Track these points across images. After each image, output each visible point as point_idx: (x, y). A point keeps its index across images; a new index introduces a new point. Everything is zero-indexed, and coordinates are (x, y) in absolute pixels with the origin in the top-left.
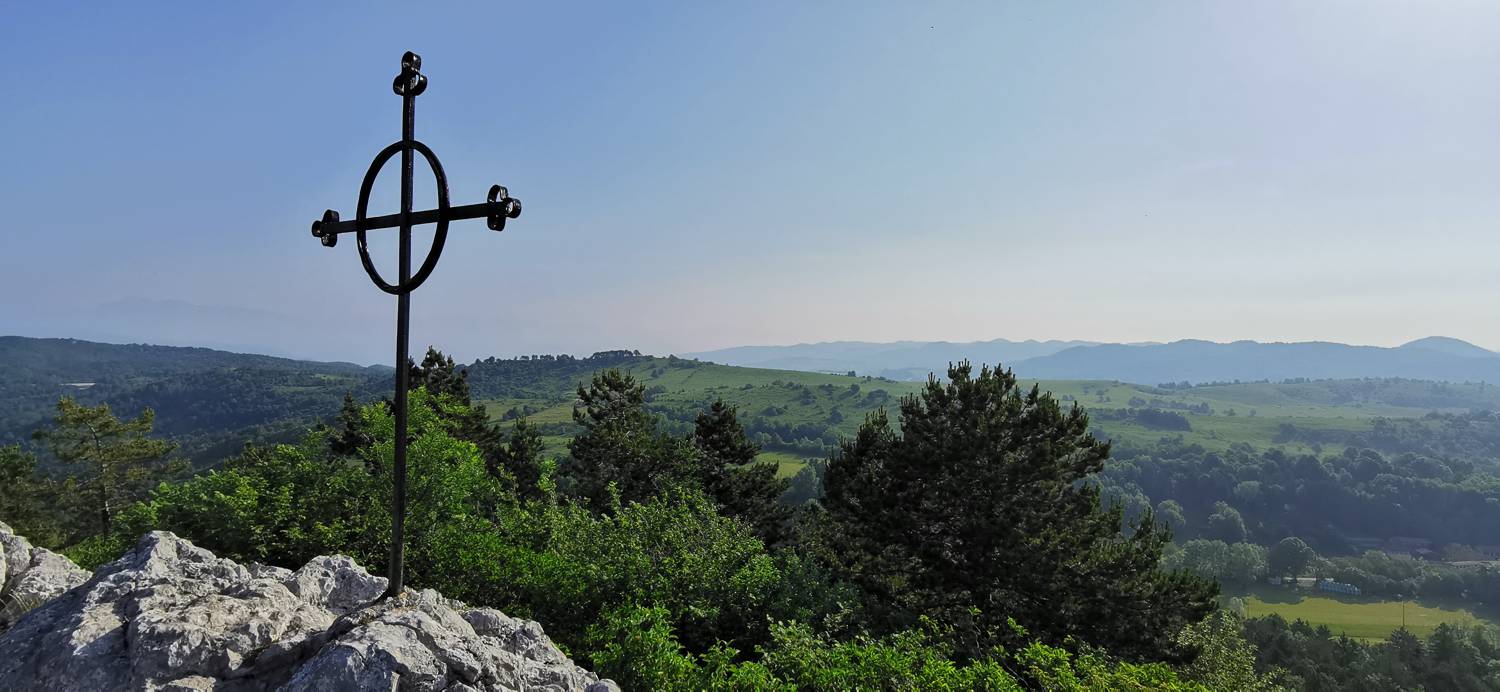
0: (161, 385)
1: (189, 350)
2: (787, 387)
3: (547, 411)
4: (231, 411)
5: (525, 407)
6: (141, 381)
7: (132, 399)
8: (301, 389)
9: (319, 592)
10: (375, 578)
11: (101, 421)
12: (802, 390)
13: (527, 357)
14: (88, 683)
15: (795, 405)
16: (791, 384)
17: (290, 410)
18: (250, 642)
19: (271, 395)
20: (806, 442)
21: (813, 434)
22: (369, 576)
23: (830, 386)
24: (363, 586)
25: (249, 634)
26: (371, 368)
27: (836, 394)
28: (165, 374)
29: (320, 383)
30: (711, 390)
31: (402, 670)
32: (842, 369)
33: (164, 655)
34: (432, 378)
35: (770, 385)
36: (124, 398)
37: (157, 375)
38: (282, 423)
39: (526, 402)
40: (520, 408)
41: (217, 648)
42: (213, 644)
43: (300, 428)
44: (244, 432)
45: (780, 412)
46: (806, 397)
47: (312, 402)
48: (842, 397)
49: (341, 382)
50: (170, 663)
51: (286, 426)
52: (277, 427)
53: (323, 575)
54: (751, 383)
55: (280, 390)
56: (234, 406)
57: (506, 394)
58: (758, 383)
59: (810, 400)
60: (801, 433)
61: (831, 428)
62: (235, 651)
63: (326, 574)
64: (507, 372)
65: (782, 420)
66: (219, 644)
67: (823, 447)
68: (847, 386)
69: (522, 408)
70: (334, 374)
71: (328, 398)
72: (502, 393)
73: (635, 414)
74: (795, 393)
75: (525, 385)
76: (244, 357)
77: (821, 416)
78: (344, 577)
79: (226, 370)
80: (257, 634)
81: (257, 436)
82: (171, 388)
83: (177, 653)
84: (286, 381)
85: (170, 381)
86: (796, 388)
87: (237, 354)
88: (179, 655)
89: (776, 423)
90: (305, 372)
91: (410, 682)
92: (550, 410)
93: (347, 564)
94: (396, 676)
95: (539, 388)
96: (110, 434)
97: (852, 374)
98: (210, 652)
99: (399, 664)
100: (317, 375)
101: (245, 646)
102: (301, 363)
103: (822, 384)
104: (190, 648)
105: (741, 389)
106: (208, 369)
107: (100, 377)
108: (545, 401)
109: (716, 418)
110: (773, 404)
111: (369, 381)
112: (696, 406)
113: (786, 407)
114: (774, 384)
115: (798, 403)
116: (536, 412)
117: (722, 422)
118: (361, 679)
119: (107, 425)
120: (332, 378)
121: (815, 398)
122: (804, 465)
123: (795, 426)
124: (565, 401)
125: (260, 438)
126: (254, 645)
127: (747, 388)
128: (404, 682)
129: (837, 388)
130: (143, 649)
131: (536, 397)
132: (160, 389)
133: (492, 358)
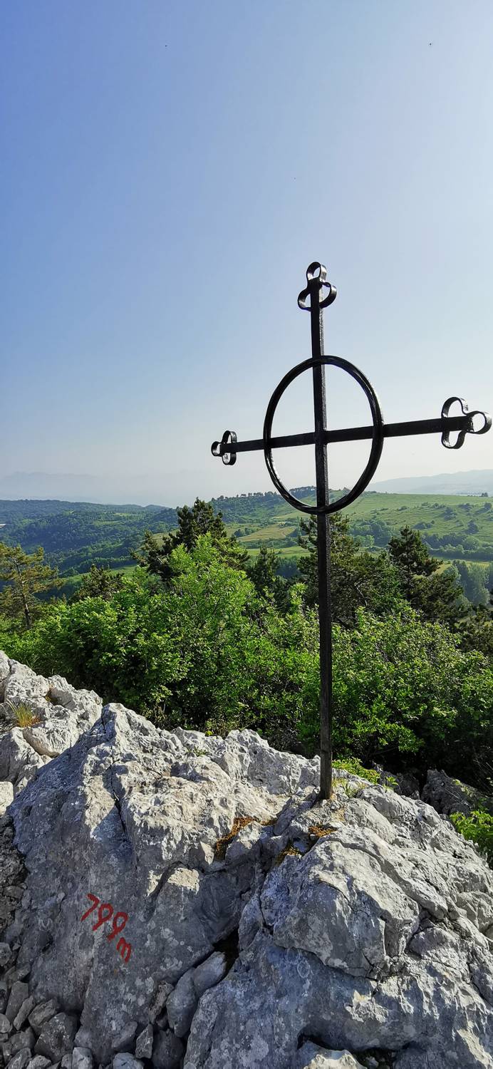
0: (36, 524)
1: (48, 501)
2: (434, 507)
3: (259, 531)
4: (73, 538)
5: (246, 529)
6: (27, 521)
7: (23, 533)
8: (108, 523)
9: (240, 766)
10: (280, 753)
11: (19, 555)
12: (445, 509)
13: (245, 495)
14: (106, 868)
15: (439, 521)
16: (436, 505)
17: (104, 536)
18: (215, 834)
19: (92, 527)
20: (450, 548)
21: (455, 542)
22: (276, 752)
23: (468, 505)
24: (272, 761)
25: (214, 827)
26: (147, 507)
27: (472, 511)
28: (38, 517)
29: (119, 518)
30: (375, 512)
31: (385, 916)
32: (477, 490)
33: (157, 849)
34: (200, 519)
35: (420, 506)
36: (19, 532)
37: (33, 518)
38: (100, 545)
39: (246, 525)
40: (243, 530)
41: (193, 842)
42: (191, 838)
43: (110, 548)
44: (81, 551)
45: (429, 526)
46: (448, 514)
47: (115, 531)
48: (477, 513)
49: (131, 518)
50: (164, 857)
51: (103, 546)
52: (98, 547)
53: (240, 750)
54: (407, 505)
55: (97, 524)
56: (74, 535)
57: (232, 521)
58: (410, 505)
59: (453, 516)
60: (445, 541)
61: (469, 537)
62: (206, 843)
63: (242, 750)
64: (232, 505)
65: (430, 532)
66: (194, 837)
67: (463, 551)
68: (481, 504)
69: (244, 530)
70: (126, 512)
71: (124, 528)
72: (230, 520)
73: (344, 540)
74: (440, 512)
75: (245, 514)
76: (77, 504)
77: (462, 528)
78: (255, 753)
79: (68, 513)
80: (219, 826)
81: (88, 552)
82: (42, 525)
83: (167, 848)
84: (100, 518)
85: (40, 521)
86: (441, 507)
87: (73, 503)
88: (169, 849)
89: (426, 534)
90: (110, 512)
91: (394, 928)
92: (263, 530)
93: (255, 740)
94: (382, 923)
95: (254, 515)
96: (23, 564)
97: (485, 495)
98: (189, 845)
99: (382, 910)
100: (117, 514)
101: (212, 838)
102: (107, 506)
103: (461, 503)
104: (175, 843)
105: (398, 510)
106: (59, 513)
107: (7, 520)
108: (259, 524)
109: (405, 541)
110: (423, 520)
111: (147, 516)
112: (364, 524)
113: (433, 522)
114: (423, 505)
115: (442, 518)
116: (253, 532)
117: (409, 543)
118: (351, 924)
119: (21, 558)
120: (125, 515)
121: (456, 514)
122: (449, 565)
123: (441, 536)
124: (273, 524)
125: (90, 554)
126: (218, 836)
127: (402, 509)
128: (388, 927)
129: (473, 506)
130: (142, 842)
131: (253, 522)
132: (36, 526)
133: (222, 497)
